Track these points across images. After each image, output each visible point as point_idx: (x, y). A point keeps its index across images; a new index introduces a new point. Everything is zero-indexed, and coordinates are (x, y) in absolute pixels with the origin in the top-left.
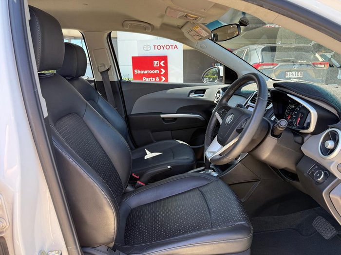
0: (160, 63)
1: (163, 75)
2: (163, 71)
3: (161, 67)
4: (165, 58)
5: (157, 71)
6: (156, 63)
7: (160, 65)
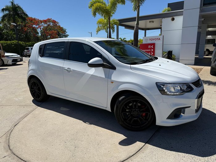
0: (151, 46)
1: (152, 52)
2: (153, 50)
3: (151, 48)
4: (154, 44)
5: (150, 50)
6: (149, 47)
7: (151, 47)
